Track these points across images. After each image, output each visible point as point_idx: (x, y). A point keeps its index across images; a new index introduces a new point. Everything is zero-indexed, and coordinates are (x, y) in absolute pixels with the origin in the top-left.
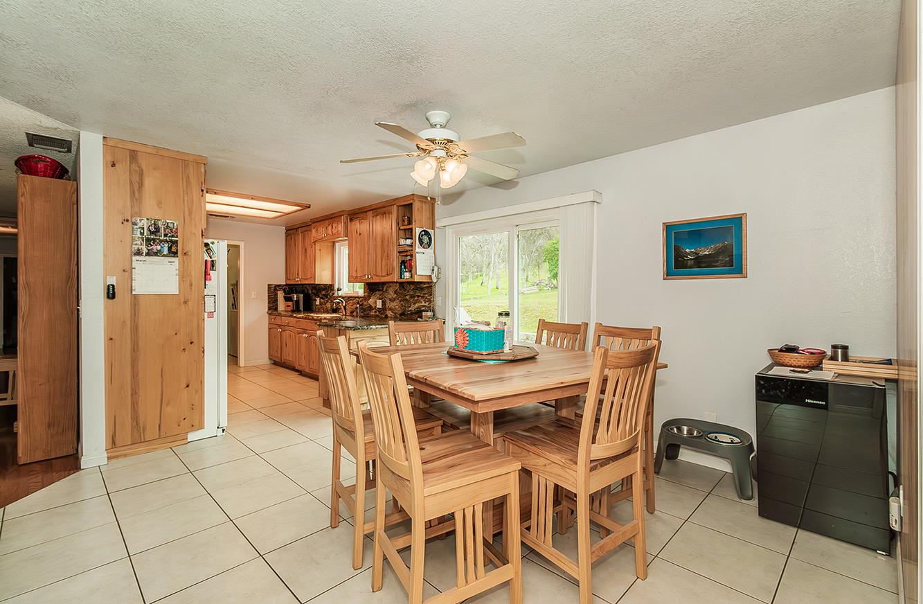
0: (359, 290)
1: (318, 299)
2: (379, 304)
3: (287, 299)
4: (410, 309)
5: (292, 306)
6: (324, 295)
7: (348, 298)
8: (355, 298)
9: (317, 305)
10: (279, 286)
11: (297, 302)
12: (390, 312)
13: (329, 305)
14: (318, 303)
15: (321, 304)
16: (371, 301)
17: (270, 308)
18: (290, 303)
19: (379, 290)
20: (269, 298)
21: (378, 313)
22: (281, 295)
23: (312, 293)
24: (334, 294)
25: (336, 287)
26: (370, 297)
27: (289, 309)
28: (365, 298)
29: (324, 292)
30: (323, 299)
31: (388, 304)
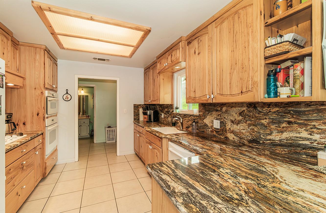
0: (195, 109)
1: (163, 114)
2: (217, 124)
3: (145, 114)
4: (269, 137)
5: (147, 118)
6: (167, 112)
7: (185, 116)
8: (191, 116)
9: (162, 118)
10: (140, 105)
11: (150, 116)
12: (232, 135)
13: (169, 119)
14: (163, 116)
15: (165, 118)
16: (207, 121)
17: (135, 119)
18: (146, 116)
19: (217, 111)
20: (134, 113)
21: (215, 133)
22: (141, 111)
23: (159, 110)
24: (173, 111)
25: (175, 106)
26: (205, 117)
27: (146, 120)
28: (201, 117)
29: (166, 110)
30: (166, 114)
31: (229, 126)
